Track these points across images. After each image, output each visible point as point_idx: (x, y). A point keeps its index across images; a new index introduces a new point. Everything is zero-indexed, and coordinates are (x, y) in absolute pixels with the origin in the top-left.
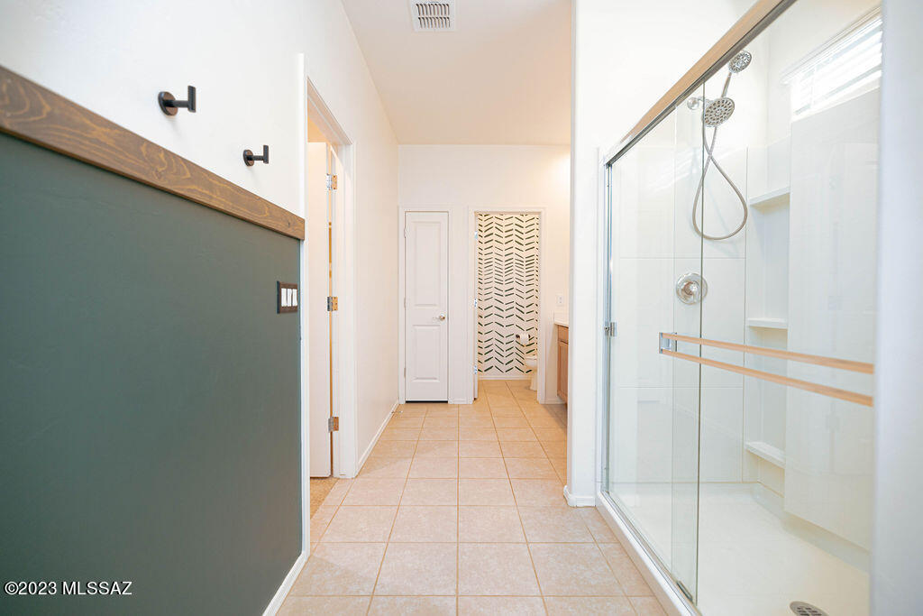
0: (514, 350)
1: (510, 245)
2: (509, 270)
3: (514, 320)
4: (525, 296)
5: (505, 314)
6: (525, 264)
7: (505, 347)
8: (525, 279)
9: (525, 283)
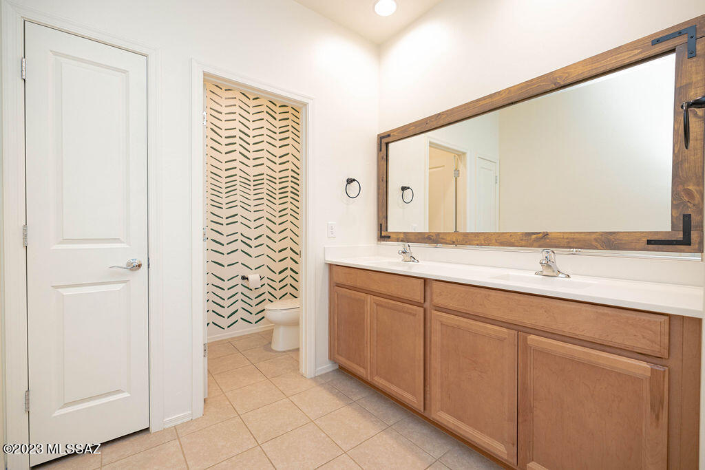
0: (239, 297)
1: (231, 156)
2: (231, 190)
3: (238, 257)
4: (253, 225)
5: (225, 249)
6: (252, 183)
7: (226, 294)
8: (252, 203)
9: (252, 209)
